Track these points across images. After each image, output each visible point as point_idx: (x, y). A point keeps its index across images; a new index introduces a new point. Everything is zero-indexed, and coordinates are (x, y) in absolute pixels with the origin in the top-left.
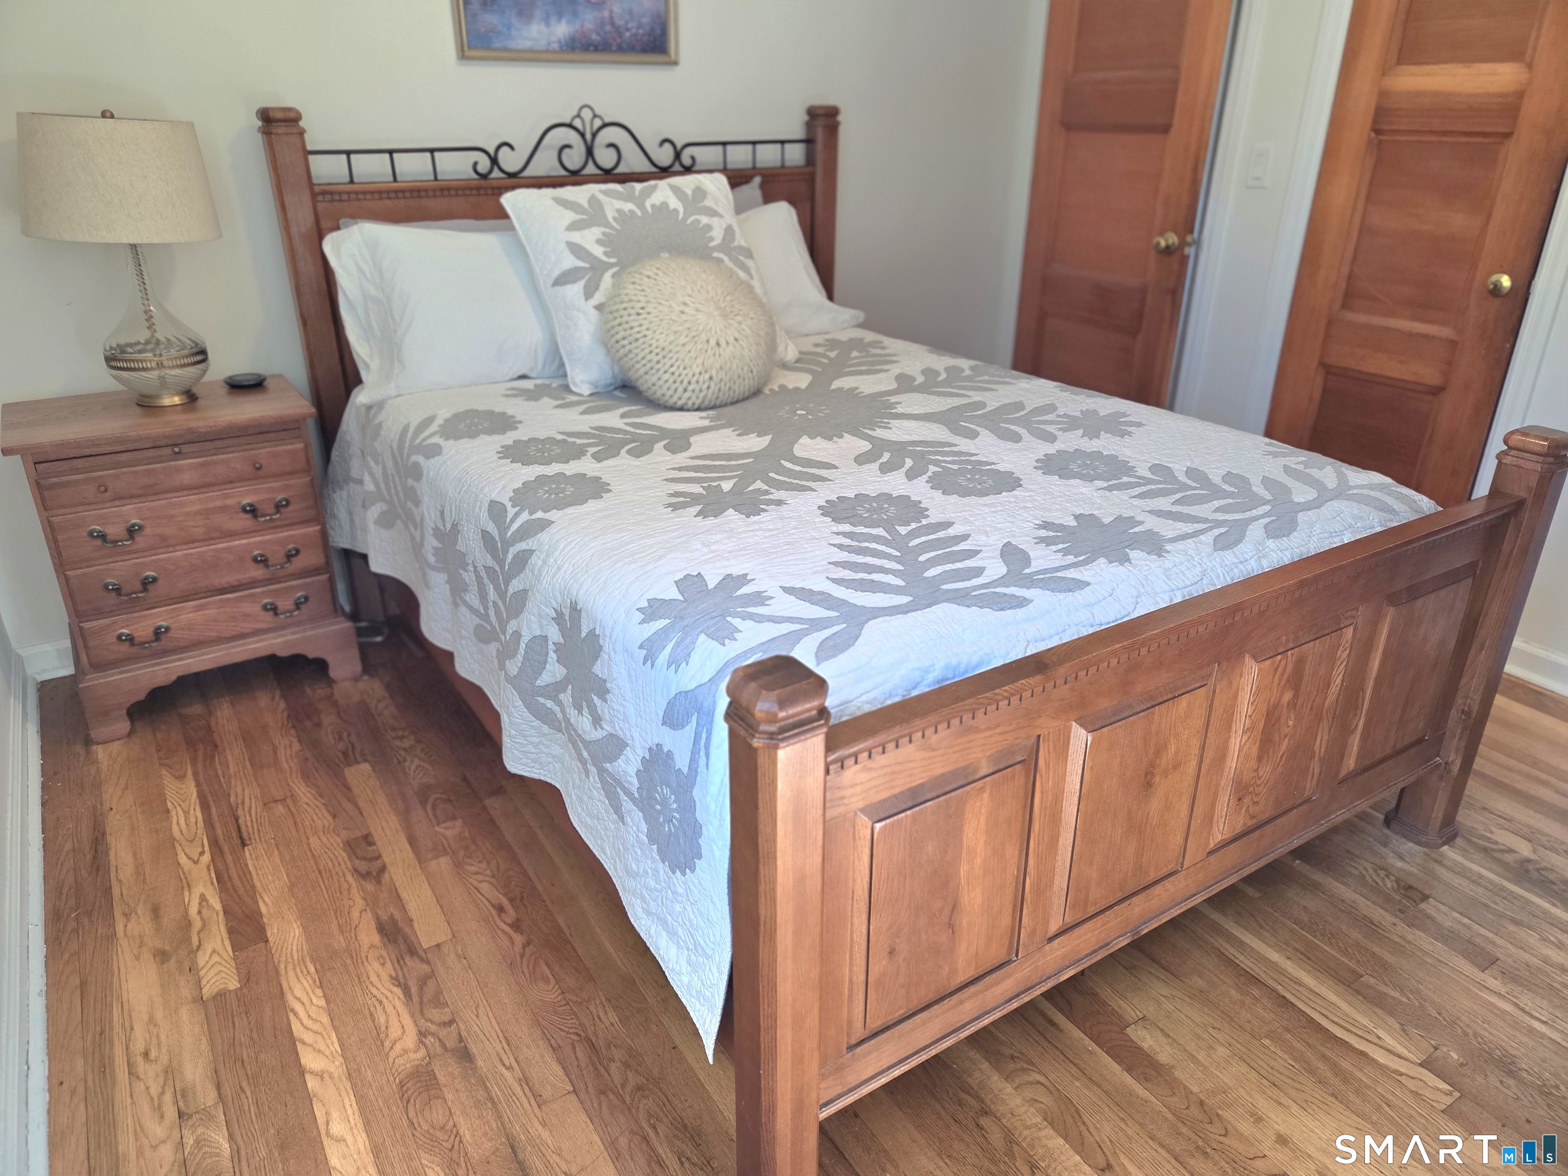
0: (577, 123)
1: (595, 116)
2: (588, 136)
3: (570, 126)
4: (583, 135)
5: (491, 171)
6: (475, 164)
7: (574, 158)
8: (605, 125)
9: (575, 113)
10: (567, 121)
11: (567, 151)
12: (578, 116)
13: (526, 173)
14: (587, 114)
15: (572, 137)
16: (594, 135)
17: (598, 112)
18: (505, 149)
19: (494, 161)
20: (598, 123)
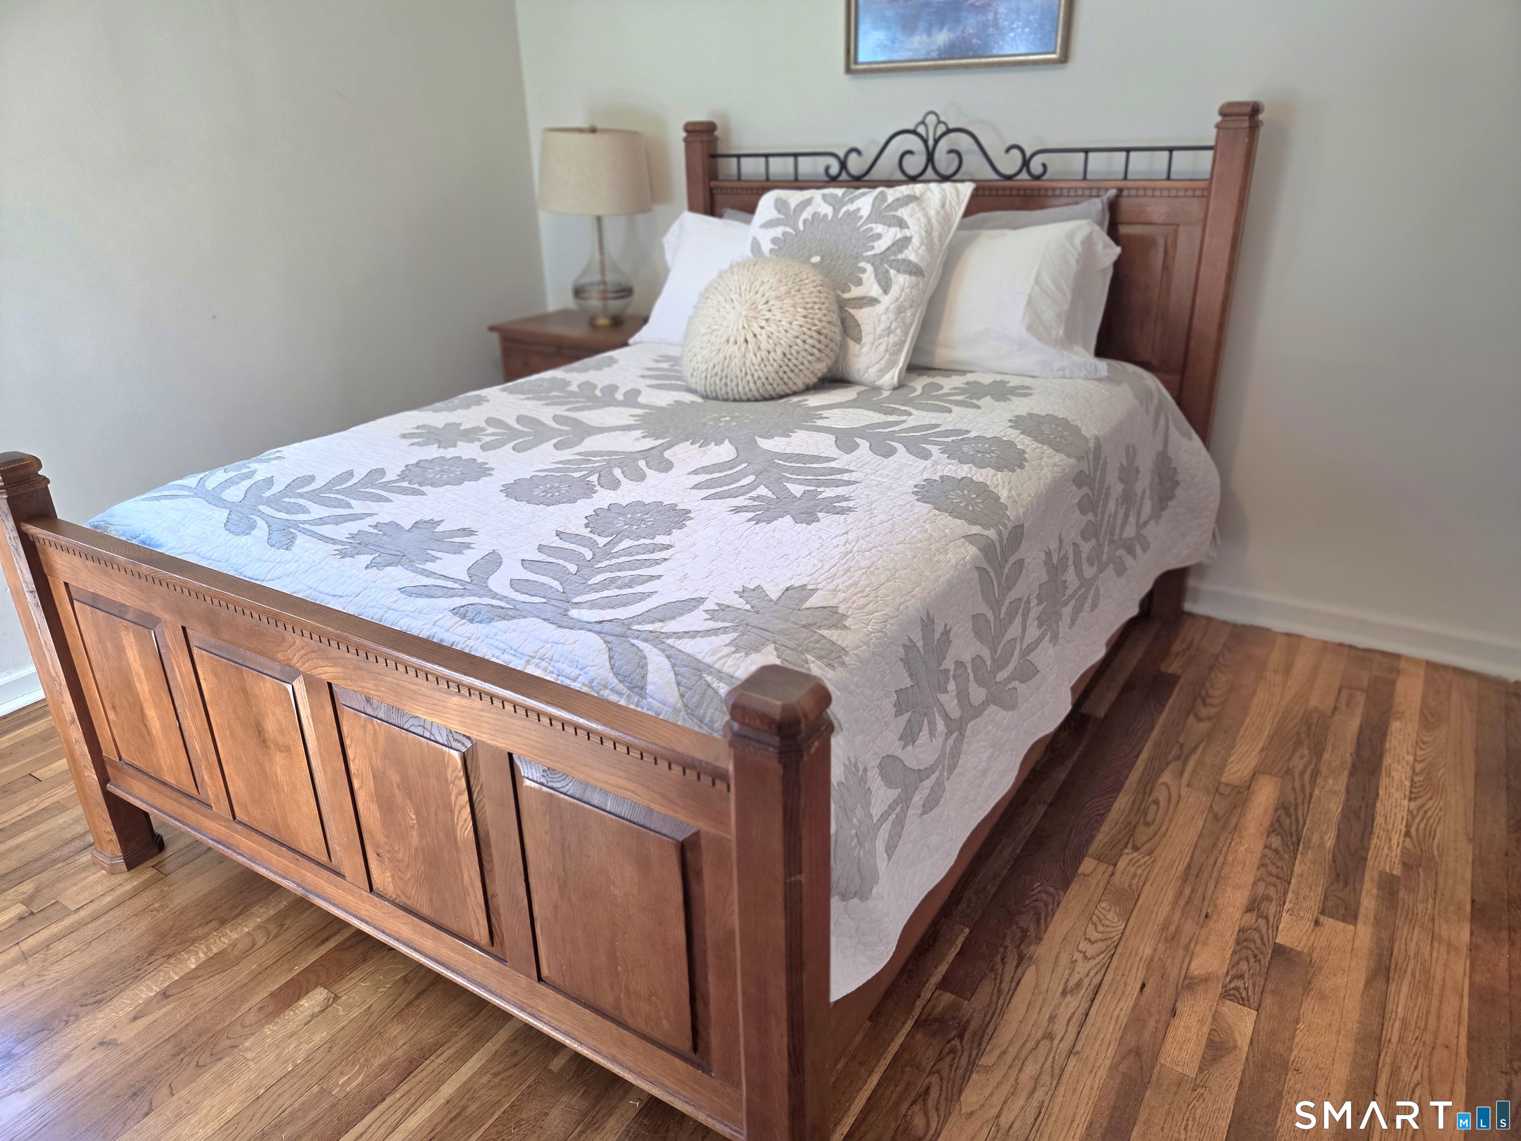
0: (921, 130)
1: (939, 122)
2: (931, 143)
3: (914, 132)
4: (925, 141)
5: (839, 174)
6: (827, 168)
7: (914, 165)
8: (949, 131)
9: (920, 119)
10: (911, 127)
11: (907, 158)
12: (923, 123)
13: (867, 178)
14: (932, 119)
15: (914, 143)
16: (937, 141)
17: (942, 119)
18: (854, 155)
19: (843, 165)
20: (941, 129)
